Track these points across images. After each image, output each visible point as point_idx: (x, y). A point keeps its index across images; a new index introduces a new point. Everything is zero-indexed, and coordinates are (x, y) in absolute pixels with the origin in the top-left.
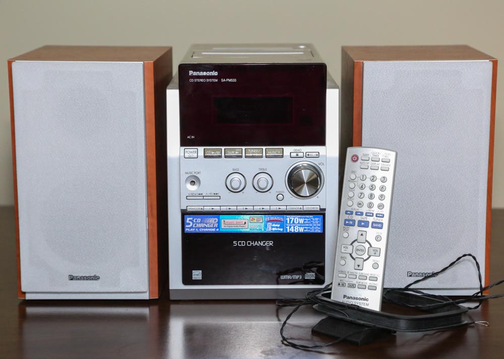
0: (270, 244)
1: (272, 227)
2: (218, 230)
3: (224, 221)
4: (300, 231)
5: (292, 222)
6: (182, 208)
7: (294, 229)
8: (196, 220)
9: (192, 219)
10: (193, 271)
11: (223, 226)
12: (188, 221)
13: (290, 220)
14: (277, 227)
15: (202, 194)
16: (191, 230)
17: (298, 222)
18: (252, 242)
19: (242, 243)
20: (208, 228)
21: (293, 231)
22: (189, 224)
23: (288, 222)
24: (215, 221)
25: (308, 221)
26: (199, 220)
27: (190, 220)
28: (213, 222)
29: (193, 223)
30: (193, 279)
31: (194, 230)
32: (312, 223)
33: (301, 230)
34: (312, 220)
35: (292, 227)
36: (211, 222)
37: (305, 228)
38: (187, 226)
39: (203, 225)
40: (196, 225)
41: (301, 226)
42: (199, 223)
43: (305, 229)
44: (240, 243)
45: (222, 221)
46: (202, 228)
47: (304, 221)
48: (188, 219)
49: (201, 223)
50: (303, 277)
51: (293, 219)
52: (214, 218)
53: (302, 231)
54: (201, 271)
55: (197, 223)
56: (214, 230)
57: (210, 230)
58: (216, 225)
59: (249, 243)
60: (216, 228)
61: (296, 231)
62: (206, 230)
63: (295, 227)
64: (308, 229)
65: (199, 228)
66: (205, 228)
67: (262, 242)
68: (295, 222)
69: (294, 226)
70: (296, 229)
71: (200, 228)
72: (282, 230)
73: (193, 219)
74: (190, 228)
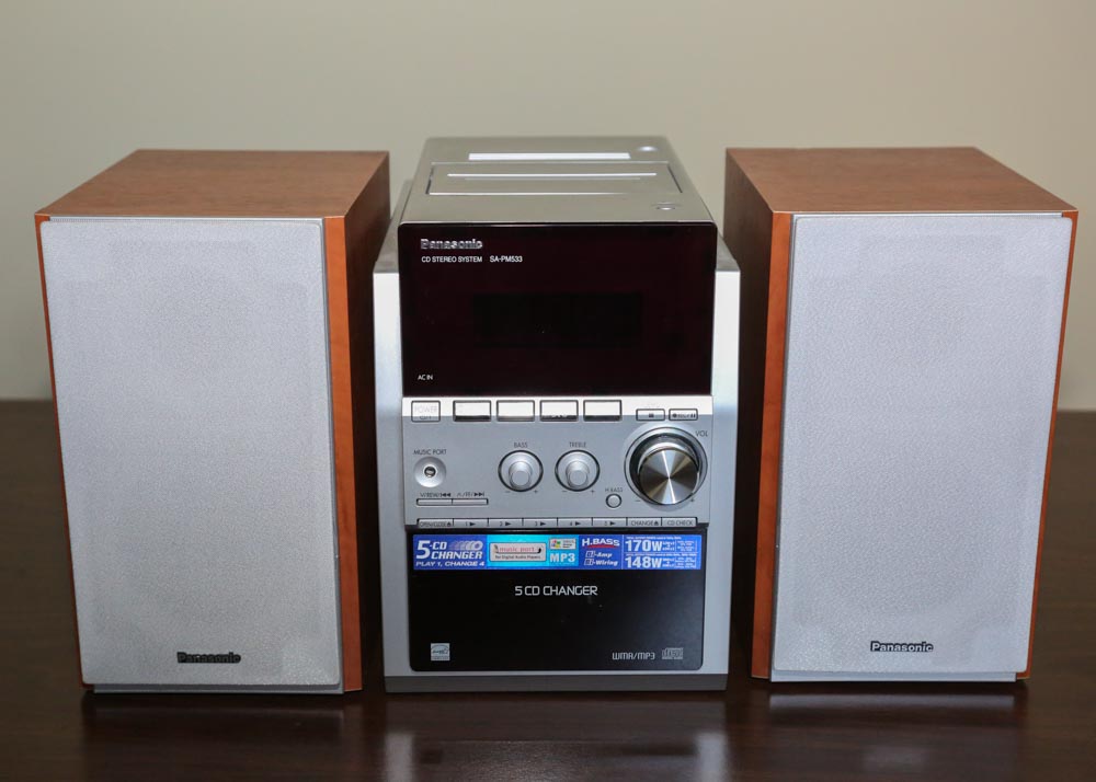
0: (592, 591)
1: (596, 558)
2: (482, 564)
3: (496, 547)
4: (654, 566)
5: (636, 549)
6: (408, 523)
7: (642, 562)
8: (438, 546)
9: (428, 542)
10: (432, 645)
11: (493, 556)
12: (420, 548)
13: (634, 545)
14: (606, 559)
15: (449, 495)
16: (428, 564)
17: (649, 549)
18: (554, 588)
19: (534, 591)
20: (461, 560)
21: (639, 566)
22: (423, 553)
23: (630, 549)
24: (477, 546)
25: (672, 546)
26: (443, 545)
27: (424, 545)
28: (473, 548)
29: (432, 550)
30: (433, 659)
31: (433, 564)
32: (679, 550)
33: (657, 564)
34: (679, 545)
35: (638, 559)
36: (468, 548)
37: (665, 560)
38: (418, 557)
39: (451, 555)
40: (437, 555)
41: (655, 557)
42: (443, 551)
43: (663, 563)
44: (529, 590)
45: (492, 546)
46: (449, 560)
47: (663, 546)
48: (421, 543)
49: (447, 550)
50: (659, 655)
51: (639, 542)
52: (476, 540)
53: (659, 566)
54: (448, 645)
55: (439, 550)
56: (474, 564)
57: (466, 564)
58: (479, 555)
59: (548, 591)
60: (479, 561)
61: (645, 566)
62: (459, 564)
63: (644, 559)
64: (671, 563)
65: (443, 561)
66: (456, 559)
67: (575, 588)
68: (644, 549)
69: (642, 557)
70: (645, 562)
71: (446, 560)
72: (616, 563)
73: (432, 543)
74: (425, 561)
